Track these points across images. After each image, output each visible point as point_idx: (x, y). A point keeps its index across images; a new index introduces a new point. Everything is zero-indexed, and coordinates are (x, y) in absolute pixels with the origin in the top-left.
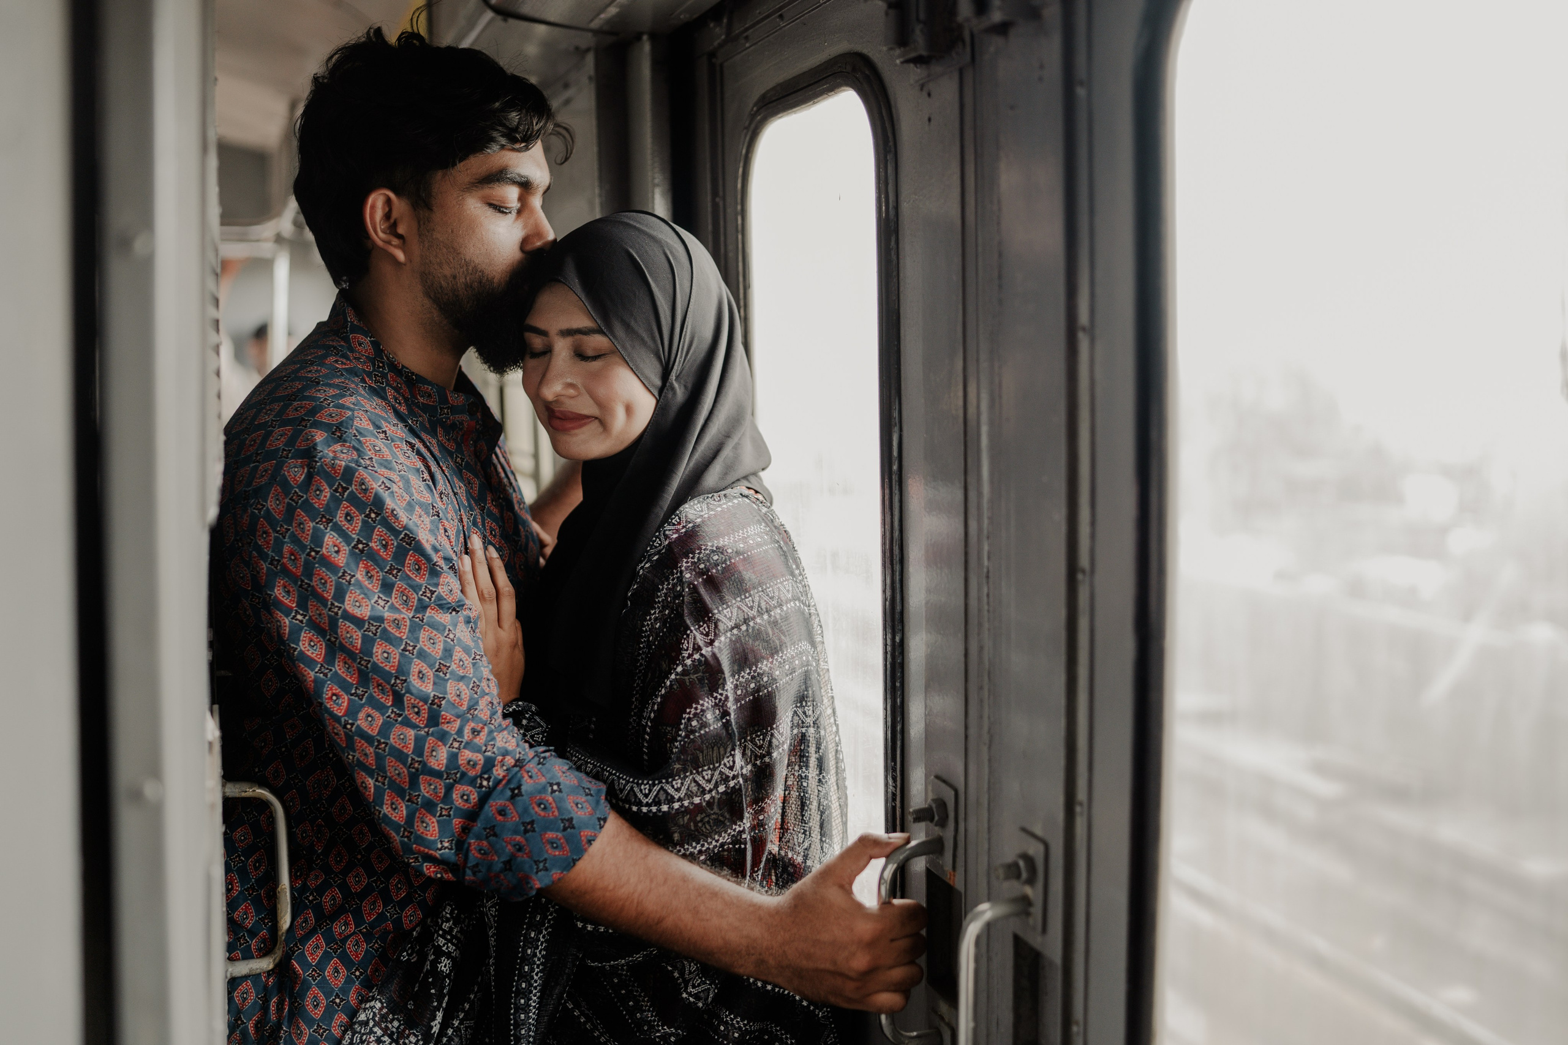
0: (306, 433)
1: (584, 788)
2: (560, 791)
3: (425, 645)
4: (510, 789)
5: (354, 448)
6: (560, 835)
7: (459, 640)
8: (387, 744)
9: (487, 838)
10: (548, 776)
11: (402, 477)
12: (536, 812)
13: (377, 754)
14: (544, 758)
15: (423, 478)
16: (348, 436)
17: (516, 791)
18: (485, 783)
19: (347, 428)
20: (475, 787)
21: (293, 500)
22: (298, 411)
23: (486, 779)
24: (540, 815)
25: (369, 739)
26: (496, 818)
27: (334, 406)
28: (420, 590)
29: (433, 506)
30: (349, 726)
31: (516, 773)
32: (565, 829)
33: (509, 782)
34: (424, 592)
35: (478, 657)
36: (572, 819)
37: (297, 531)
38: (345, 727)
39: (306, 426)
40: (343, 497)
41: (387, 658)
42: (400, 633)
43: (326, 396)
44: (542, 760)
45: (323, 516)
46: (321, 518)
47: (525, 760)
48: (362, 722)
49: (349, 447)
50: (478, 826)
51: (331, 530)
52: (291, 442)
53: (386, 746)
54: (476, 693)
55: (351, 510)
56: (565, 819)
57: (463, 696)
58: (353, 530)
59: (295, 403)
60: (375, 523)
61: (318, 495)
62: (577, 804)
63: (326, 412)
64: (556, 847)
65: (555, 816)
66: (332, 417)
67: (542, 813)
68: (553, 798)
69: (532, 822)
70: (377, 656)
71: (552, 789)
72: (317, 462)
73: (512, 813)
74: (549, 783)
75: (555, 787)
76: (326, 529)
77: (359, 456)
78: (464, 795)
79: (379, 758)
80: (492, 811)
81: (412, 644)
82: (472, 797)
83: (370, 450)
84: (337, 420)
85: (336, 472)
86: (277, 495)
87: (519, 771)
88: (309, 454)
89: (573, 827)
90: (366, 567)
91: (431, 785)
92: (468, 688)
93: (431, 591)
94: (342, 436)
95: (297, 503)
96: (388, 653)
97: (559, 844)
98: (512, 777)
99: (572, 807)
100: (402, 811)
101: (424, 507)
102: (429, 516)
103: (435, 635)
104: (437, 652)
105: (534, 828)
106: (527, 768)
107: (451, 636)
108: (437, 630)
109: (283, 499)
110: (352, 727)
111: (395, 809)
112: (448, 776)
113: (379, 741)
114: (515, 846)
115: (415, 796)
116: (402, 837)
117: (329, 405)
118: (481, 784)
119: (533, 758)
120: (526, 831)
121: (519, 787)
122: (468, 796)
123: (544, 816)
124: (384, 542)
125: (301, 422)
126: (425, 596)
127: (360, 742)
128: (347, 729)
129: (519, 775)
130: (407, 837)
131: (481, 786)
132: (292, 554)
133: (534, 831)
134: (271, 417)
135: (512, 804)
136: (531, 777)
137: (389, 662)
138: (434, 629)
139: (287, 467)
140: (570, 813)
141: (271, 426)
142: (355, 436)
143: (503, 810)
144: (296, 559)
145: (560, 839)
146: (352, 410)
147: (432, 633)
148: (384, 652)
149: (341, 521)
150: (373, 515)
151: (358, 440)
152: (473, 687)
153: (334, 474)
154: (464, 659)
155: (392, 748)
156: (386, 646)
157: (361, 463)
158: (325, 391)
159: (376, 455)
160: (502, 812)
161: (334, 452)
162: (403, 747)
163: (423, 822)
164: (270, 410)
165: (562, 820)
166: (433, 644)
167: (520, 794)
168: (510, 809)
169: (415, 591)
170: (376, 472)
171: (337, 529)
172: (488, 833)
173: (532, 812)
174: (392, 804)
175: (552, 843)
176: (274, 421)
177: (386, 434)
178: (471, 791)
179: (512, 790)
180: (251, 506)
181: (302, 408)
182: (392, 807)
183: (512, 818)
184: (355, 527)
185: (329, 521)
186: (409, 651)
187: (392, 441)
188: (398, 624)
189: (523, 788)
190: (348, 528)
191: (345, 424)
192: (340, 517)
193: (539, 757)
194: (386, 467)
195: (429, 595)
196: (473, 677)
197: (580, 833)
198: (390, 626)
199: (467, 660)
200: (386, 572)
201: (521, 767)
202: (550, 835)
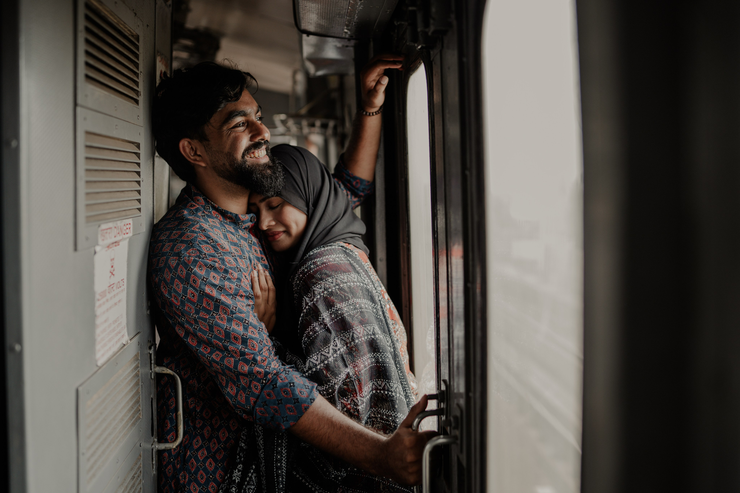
0: (178, 246)
1: (305, 385)
2: (294, 386)
3: (235, 327)
4: (272, 385)
5: (198, 250)
6: (293, 405)
7: (251, 323)
8: (224, 364)
9: (263, 406)
10: (289, 379)
11: (220, 259)
12: (283, 395)
13: (221, 368)
14: (289, 371)
15: (232, 255)
16: (195, 245)
17: (275, 386)
18: (264, 382)
19: (195, 242)
20: (260, 383)
21: (173, 275)
22: (175, 236)
23: (265, 380)
24: (284, 396)
25: (217, 363)
26: (266, 398)
27: (189, 232)
28: (231, 307)
29: (237, 267)
30: (209, 358)
31: (275, 378)
32: (295, 403)
33: (272, 382)
34: (232, 308)
35: (261, 330)
36: (298, 398)
37: (176, 288)
38: (207, 358)
39: (178, 243)
40: (192, 273)
41: (220, 333)
42: (223, 322)
43: (186, 227)
44: (287, 372)
45: (186, 282)
46: (185, 282)
47: (279, 372)
48: (214, 356)
49: (195, 249)
50: (259, 401)
51: (190, 287)
52: (172, 249)
53: (223, 365)
54: (262, 345)
55: (195, 278)
56: (295, 399)
57: (255, 346)
58: (197, 286)
59: (174, 232)
60: (206, 282)
61: (182, 273)
62: (301, 392)
63: (186, 235)
64: (291, 411)
65: (291, 397)
66: (189, 237)
67: (286, 396)
68: (290, 389)
69: (281, 400)
70: (216, 332)
71: (290, 385)
72: (182, 259)
73: (273, 395)
74: (289, 382)
75: (292, 384)
76: (188, 287)
77: (200, 253)
78: (256, 386)
79: (222, 370)
80: (265, 394)
81: (229, 326)
82: (259, 387)
83: (205, 250)
84: (190, 238)
85: (189, 262)
86: (167, 272)
87: (276, 377)
88: (179, 255)
89: (299, 402)
90: (206, 300)
91: (244, 380)
92: (257, 343)
93: (235, 307)
94: (192, 245)
95: (175, 276)
96: (219, 331)
97: (292, 409)
98: (273, 380)
99: (299, 393)
100: (235, 391)
101: (233, 269)
102: (236, 272)
103: (239, 323)
104: (240, 329)
105: (282, 402)
106: (280, 376)
107: (247, 322)
108: (240, 320)
109: (169, 274)
110: (210, 358)
111: (232, 390)
112: (250, 377)
113: (220, 363)
114: (274, 410)
115: (239, 384)
116: (233, 402)
117: (187, 232)
118: (263, 382)
119: (283, 371)
120: (279, 404)
121: (276, 384)
122: (257, 387)
123: (286, 397)
124: (211, 290)
125: (176, 241)
126: (233, 309)
127: (214, 364)
128: (208, 359)
129: (276, 379)
130: (235, 402)
131: (263, 383)
132: (175, 297)
133: (282, 404)
134: (165, 237)
135: (273, 391)
136: (282, 380)
137: (221, 334)
138: (238, 320)
139: (170, 260)
140: (297, 396)
141: (165, 242)
142: (198, 244)
143: (269, 394)
144: (177, 299)
145: (293, 407)
146: (197, 233)
147: (237, 321)
148: (218, 331)
149: (192, 283)
150: (205, 279)
151: (199, 246)
152: (260, 342)
153: (189, 263)
154: (254, 331)
155: (226, 366)
156: (218, 328)
157: (201, 257)
158: (186, 224)
159: (207, 252)
160: (269, 395)
161: (189, 253)
162: (230, 366)
163: (241, 396)
164: (165, 234)
165: (294, 399)
166: (238, 326)
167: (276, 387)
168: (272, 394)
169: (229, 308)
170: (208, 260)
171: (191, 286)
172: (264, 404)
173: (281, 395)
174: (231, 387)
175: (289, 409)
176: (166, 240)
177: (213, 240)
178: (258, 385)
179: (273, 385)
180: (159, 275)
181: (177, 234)
182: (231, 389)
183: (273, 397)
184: (197, 285)
185: (188, 283)
186: (228, 329)
187: (216, 243)
188: (222, 319)
189: (278, 384)
190: (195, 286)
191: (194, 240)
192: (191, 282)
193: (285, 371)
194: (212, 256)
195: (235, 309)
196: (259, 338)
197: (302, 405)
198: (218, 320)
199: (255, 331)
200: (215, 302)
201: (277, 376)
202: (289, 405)
